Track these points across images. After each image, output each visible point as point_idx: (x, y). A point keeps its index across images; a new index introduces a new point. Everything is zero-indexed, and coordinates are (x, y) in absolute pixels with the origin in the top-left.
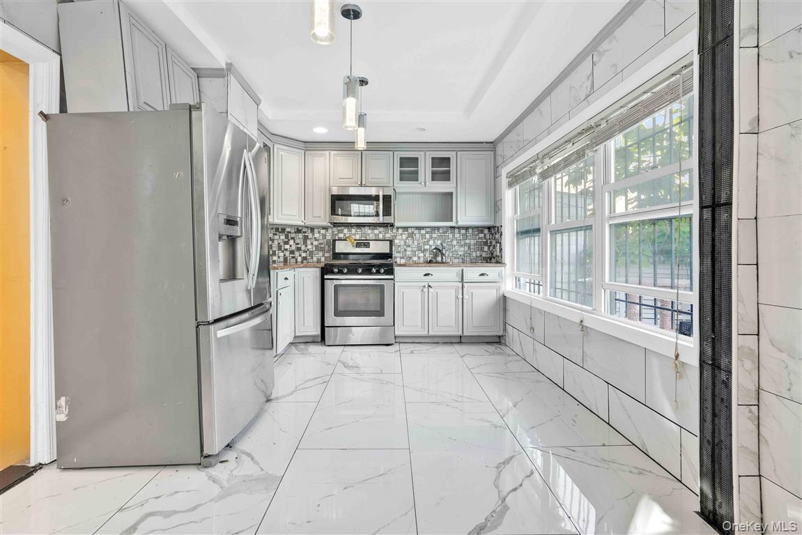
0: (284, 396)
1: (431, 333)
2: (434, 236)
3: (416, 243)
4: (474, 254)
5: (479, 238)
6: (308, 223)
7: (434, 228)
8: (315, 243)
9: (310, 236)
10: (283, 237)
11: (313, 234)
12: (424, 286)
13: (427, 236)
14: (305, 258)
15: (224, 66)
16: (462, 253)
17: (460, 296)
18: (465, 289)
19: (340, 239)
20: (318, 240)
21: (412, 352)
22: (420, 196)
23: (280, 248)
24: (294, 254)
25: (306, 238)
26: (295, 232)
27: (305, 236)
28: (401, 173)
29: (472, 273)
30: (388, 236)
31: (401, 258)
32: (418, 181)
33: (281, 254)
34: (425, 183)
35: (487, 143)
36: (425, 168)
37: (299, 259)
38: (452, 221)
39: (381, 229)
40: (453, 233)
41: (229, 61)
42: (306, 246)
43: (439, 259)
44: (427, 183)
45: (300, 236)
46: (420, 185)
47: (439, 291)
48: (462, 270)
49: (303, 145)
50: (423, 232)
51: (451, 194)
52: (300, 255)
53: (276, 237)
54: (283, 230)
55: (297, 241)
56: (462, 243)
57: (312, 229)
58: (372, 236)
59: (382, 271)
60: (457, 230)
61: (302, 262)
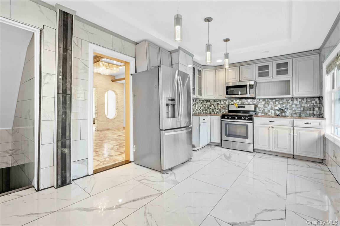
0: (196, 161)
1: (274, 150)
2: (281, 102)
3: (270, 106)
4: (308, 112)
5: (311, 103)
6: (217, 98)
7: (280, 99)
8: (222, 106)
9: (220, 103)
10: (209, 104)
11: (221, 103)
12: (270, 127)
13: (277, 103)
14: (217, 112)
15: (178, 48)
16: (299, 112)
17: (292, 134)
18: (294, 130)
19: (232, 105)
20: (223, 105)
21: (260, 157)
22: (272, 83)
23: (208, 108)
24: (213, 110)
25: (218, 104)
26: (214, 102)
27: (217, 103)
28: (259, 73)
29: (300, 122)
30: (255, 103)
31: (261, 113)
32: (268, 76)
33: (209, 110)
34: (273, 77)
35: (314, 50)
36: (272, 70)
37: (215, 112)
38: (290, 95)
39: (251, 100)
40: (293, 101)
41: (179, 46)
42: (218, 107)
43: (284, 114)
44: (274, 77)
45: (216, 103)
46: (270, 78)
47: (278, 130)
48: (293, 120)
49: (215, 67)
50: (274, 101)
51: (290, 81)
52: (216, 111)
53: (207, 104)
54: (209, 101)
55: (215, 105)
56: (299, 106)
57: (220, 101)
58: (246, 103)
59: (247, 118)
60: (295, 100)
61: (216, 114)
